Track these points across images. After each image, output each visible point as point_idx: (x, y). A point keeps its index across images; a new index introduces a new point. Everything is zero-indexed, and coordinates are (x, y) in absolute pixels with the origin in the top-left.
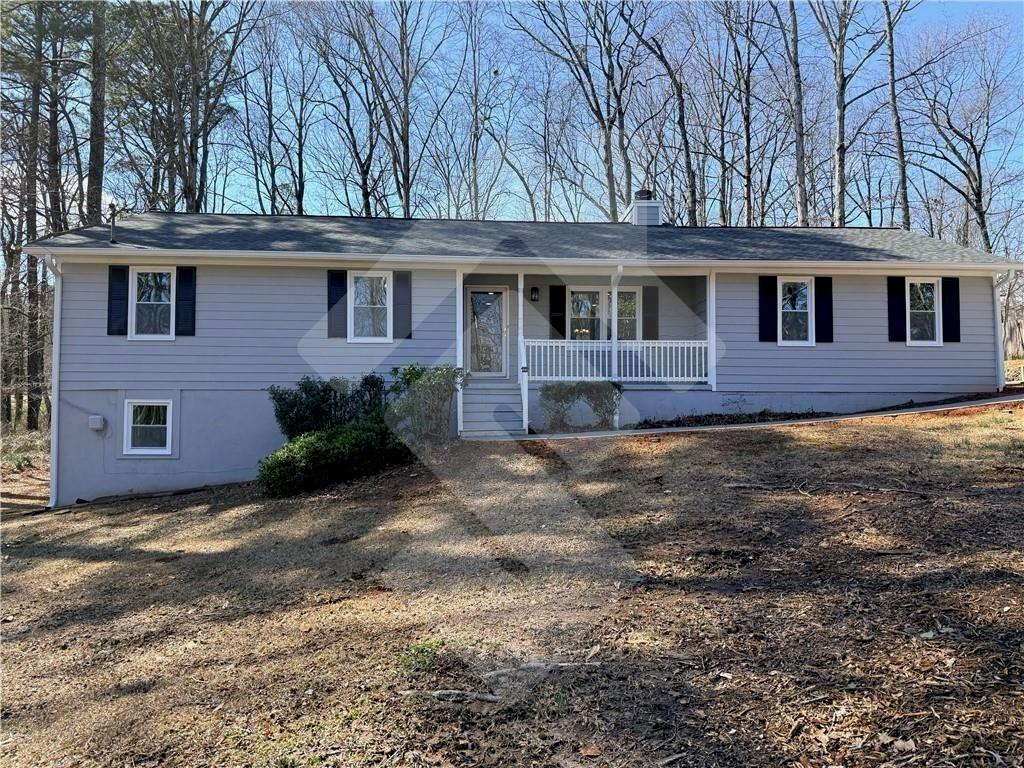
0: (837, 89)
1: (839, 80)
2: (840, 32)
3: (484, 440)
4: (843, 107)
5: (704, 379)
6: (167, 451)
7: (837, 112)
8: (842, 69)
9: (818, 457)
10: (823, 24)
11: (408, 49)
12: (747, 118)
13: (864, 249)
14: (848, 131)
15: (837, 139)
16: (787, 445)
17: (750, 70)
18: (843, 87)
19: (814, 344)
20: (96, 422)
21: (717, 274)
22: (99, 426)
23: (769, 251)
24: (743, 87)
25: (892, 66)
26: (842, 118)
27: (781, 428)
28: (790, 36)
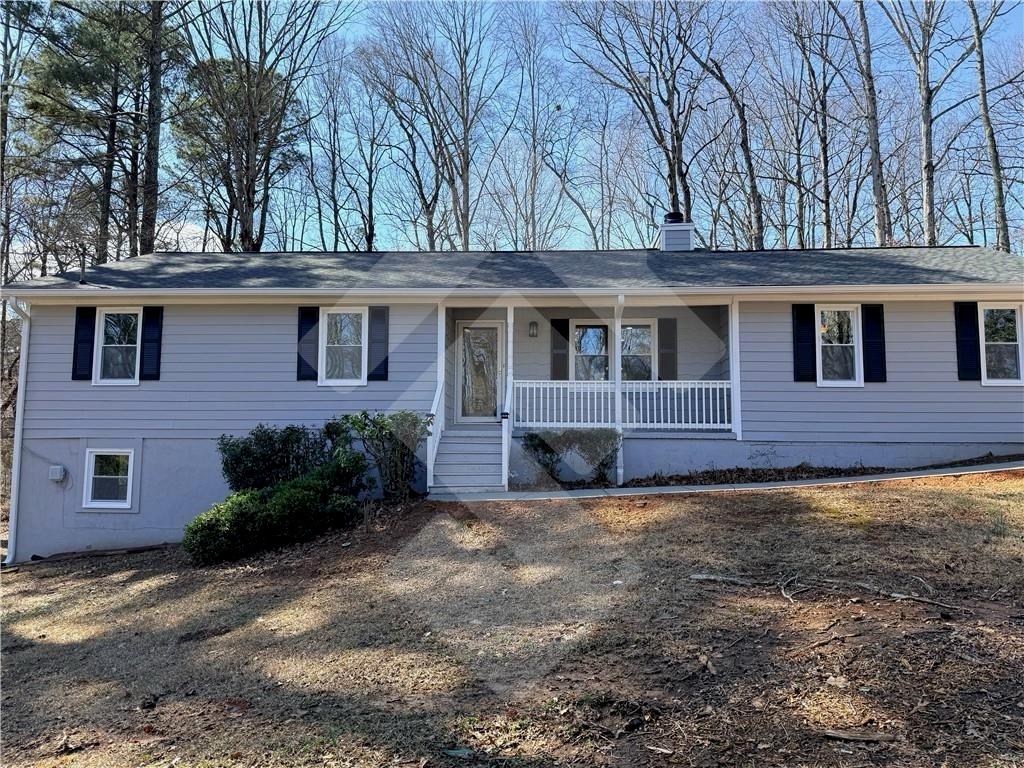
0: (924, 102)
1: (924, 93)
2: (924, 43)
3: (443, 500)
4: (929, 121)
5: (726, 426)
6: (126, 505)
7: (923, 127)
8: (926, 81)
9: (831, 537)
10: (904, 36)
11: (468, 88)
12: (823, 140)
13: (927, 271)
14: (938, 147)
15: (924, 157)
16: (798, 517)
17: (826, 89)
18: (929, 101)
19: (862, 384)
20: (56, 472)
21: (740, 302)
22: (58, 476)
23: (808, 276)
24: (819, 107)
25: (983, 73)
26: (929, 133)
27: (803, 490)
28: (861, 47)
